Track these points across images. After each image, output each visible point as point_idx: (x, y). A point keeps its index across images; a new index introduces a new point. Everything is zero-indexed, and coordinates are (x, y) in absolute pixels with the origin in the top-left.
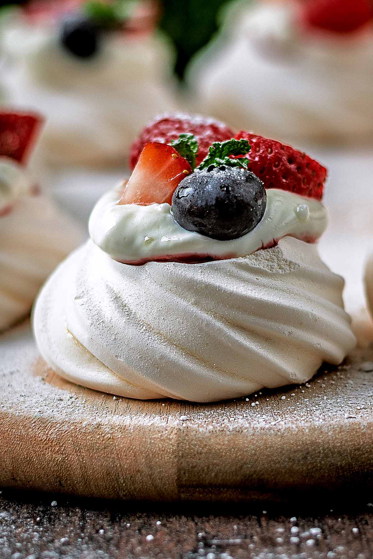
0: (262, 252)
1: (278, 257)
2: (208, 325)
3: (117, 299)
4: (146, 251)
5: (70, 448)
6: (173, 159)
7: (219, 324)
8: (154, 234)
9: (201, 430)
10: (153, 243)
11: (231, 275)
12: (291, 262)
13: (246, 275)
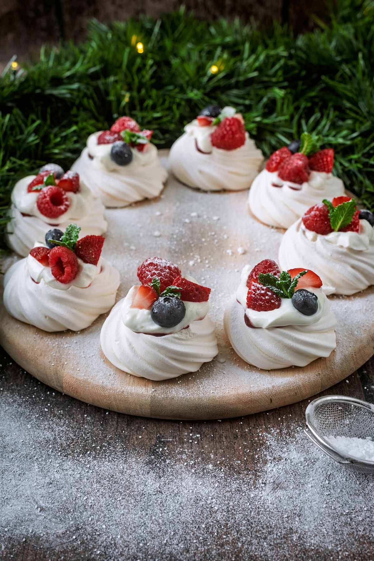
0: (184, 331)
1: (189, 332)
2: (163, 359)
3: (130, 344)
4: (141, 330)
5: (113, 399)
6: (150, 294)
7: (167, 359)
8: (143, 325)
9: (159, 397)
10: (144, 328)
11: (172, 342)
12: (194, 333)
13: (177, 341)
